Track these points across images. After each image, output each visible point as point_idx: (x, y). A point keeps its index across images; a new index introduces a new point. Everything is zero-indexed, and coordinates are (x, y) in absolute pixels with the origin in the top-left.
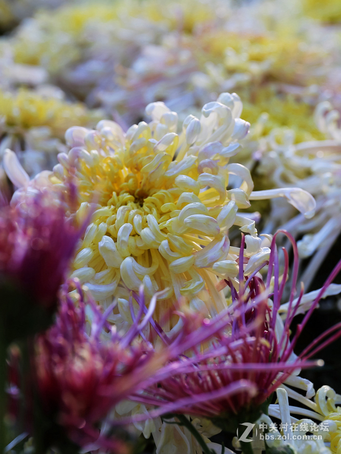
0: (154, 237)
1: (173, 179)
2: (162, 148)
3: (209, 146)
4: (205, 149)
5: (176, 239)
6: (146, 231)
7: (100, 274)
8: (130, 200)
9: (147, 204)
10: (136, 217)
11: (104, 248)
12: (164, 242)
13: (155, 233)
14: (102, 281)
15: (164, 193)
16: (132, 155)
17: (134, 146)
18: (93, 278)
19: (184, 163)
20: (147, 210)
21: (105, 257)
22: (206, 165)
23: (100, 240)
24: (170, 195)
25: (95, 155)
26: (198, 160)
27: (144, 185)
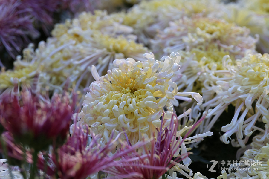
0: (133, 108)
1: (145, 85)
2: (143, 73)
3: (161, 74)
4: (160, 75)
5: (141, 110)
6: (131, 105)
7: (112, 120)
8: (129, 91)
9: (135, 94)
10: (129, 99)
11: (114, 110)
12: (137, 110)
13: (134, 106)
14: (113, 122)
15: (141, 90)
16: (133, 74)
17: (134, 70)
18: (109, 121)
19: (150, 79)
20: (134, 96)
21: (114, 113)
22: (159, 81)
23: (113, 107)
24: (143, 92)
25: (120, 72)
26: (157, 79)
27: (135, 86)
